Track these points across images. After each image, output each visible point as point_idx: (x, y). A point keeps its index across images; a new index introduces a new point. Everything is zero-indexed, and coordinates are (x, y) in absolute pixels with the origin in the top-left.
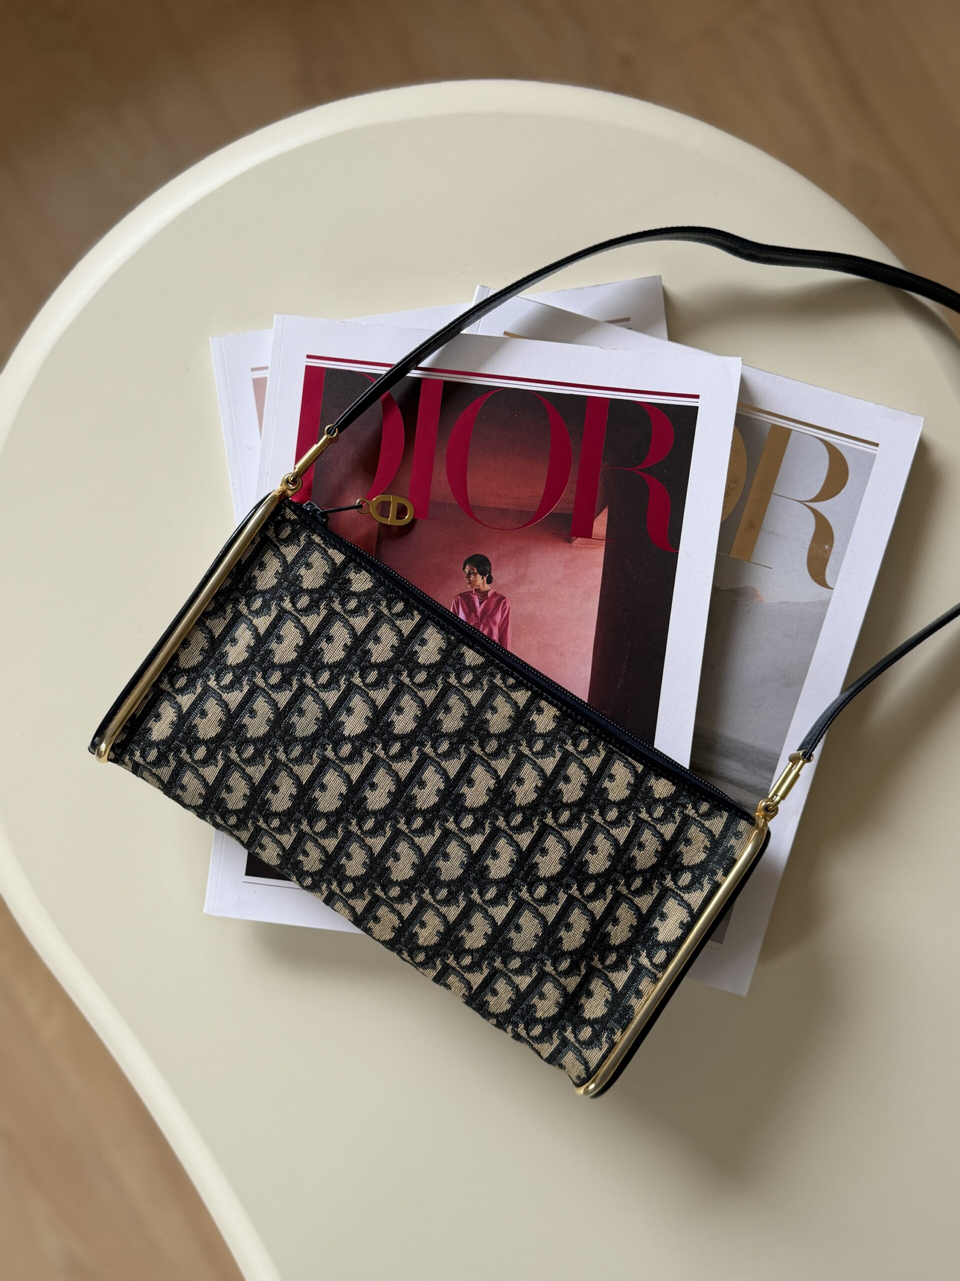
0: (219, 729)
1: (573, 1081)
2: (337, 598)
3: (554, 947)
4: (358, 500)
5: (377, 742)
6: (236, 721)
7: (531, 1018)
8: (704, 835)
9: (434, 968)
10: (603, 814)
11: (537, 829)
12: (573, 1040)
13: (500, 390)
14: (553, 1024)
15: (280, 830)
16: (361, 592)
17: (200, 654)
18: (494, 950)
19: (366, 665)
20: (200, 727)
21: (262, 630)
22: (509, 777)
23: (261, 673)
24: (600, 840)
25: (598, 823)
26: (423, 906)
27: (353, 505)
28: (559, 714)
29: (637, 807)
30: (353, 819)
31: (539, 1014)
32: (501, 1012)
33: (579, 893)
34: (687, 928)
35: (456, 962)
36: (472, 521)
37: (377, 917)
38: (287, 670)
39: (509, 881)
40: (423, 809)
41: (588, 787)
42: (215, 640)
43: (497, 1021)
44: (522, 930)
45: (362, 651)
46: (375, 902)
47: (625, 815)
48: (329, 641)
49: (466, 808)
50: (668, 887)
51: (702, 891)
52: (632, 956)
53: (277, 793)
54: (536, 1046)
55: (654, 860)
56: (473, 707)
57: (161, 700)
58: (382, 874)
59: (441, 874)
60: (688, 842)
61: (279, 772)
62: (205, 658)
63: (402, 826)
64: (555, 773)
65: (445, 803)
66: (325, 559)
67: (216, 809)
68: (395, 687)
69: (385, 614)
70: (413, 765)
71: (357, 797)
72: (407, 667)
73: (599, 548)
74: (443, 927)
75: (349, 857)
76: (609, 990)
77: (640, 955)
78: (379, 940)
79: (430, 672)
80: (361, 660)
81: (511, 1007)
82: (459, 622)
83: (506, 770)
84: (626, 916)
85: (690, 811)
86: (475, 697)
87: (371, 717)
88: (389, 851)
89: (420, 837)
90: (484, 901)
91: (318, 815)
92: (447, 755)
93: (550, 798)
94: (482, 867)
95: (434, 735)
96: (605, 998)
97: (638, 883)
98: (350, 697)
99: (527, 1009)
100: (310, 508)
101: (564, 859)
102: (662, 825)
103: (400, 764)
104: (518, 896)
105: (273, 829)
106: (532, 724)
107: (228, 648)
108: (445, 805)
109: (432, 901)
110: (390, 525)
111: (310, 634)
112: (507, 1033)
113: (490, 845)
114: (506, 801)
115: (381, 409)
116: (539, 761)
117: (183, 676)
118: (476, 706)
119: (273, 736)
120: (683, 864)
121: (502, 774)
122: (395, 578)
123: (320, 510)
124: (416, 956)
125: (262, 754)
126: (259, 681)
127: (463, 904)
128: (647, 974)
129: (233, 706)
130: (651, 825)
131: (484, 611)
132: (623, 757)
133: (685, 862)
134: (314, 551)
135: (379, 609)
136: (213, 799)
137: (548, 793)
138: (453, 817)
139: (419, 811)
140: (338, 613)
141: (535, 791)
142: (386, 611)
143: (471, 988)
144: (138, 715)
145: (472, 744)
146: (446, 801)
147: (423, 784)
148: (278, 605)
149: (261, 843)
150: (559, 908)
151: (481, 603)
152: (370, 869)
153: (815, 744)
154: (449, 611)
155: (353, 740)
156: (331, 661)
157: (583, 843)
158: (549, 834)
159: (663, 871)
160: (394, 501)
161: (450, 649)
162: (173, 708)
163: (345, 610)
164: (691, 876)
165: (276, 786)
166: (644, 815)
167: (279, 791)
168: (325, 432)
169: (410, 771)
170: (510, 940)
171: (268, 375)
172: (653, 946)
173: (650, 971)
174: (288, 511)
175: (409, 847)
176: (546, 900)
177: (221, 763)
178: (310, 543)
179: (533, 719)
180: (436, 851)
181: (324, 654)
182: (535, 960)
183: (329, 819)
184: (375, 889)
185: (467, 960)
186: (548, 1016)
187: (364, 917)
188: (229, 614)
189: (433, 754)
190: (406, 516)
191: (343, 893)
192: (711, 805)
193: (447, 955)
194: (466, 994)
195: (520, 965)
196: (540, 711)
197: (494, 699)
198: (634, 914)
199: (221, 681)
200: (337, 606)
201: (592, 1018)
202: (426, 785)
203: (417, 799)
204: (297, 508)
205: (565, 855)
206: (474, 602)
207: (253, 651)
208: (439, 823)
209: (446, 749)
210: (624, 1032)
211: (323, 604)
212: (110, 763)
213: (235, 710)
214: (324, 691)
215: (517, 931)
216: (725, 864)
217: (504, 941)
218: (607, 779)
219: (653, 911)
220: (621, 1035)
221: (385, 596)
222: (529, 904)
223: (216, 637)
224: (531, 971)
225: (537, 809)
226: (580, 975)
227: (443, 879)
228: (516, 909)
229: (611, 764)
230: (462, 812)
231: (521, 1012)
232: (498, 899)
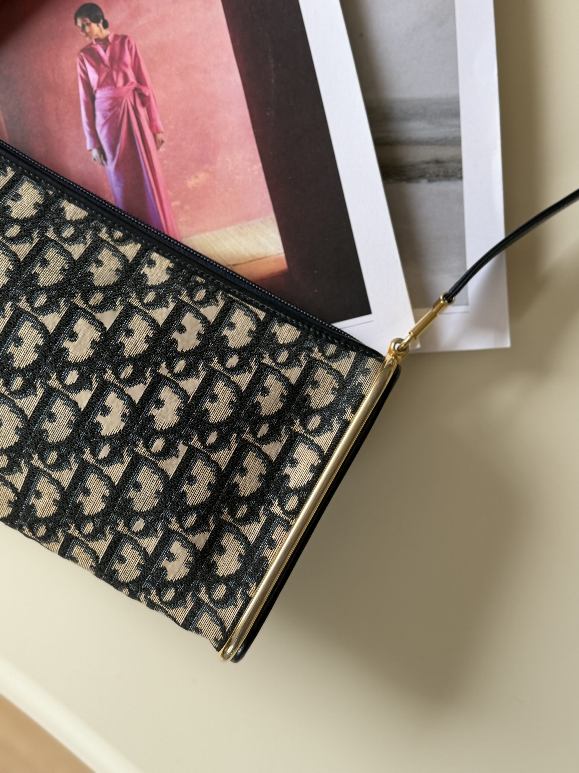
1: (211, 644)
3: (177, 503)
7: (162, 582)
8: (331, 376)
9: (57, 541)
10: (222, 362)
11: (150, 380)
12: (207, 600)
14: (185, 586)
18: (115, 513)
22: (117, 329)
24: (221, 389)
25: (217, 371)
26: (34, 474)
28: (172, 266)
29: (260, 354)
31: (170, 577)
32: (132, 580)
33: (200, 443)
34: (318, 470)
35: (78, 532)
39: (122, 437)
40: (21, 368)
41: (206, 337)
43: (130, 590)
44: (141, 487)
47: (246, 361)
49: (69, 362)
50: (297, 432)
51: (332, 431)
52: (263, 506)
54: (170, 611)
55: (280, 405)
56: (75, 260)
59: (48, 436)
60: (315, 384)
64: (168, 323)
65: (46, 360)
70: (6, 321)
74: (59, 495)
76: (241, 544)
77: (272, 504)
81: (141, 573)
83: (113, 322)
84: (254, 464)
85: (316, 354)
86: (77, 250)
89: (21, 399)
90: (97, 460)
92: (45, 309)
93: (163, 347)
94: (92, 424)
95: (30, 289)
96: (238, 553)
97: (264, 430)
99: (157, 574)
101: (181, 410)
102: (287, 369)
104: (134, 452)
106: (143, 277)
109: (42, 466)
112: (142, 602)
113: (99, 400)
114: (114, 354)
116: (150, 312)
118: (78, 259)
120: (312, 407)
121: (108, 325)
124: (37, 530)
127: (75, 466)
128: (279, 523)
130: (275, 370)
132: (244, 306)
133: (314, 405)
137: (161, 343)
139: (17, 371)
141: (146, 342)
143: (97, 558)
145: (74, 297)
146: (46, 358)
147: (19, 341)
150: (180, 460)
157: (201, 392)
158: (164, 385)
159: (290, 416)
161: (47, 204)
164: (320, 419)
166: (267, 361)
169: (4, 328)
170: (130, 500)
172: (284, 494)
173: (282, 519)
175: (10, 410)
176: (165, 453)
179: (144, 272)
180: (40, 412)
182: (159, 519)
185: (89, 528)
186: (180, 578)
189: (28, 309)
192: (338, 347)
193: (68, 525)
194: (95, 565)
195: (144, 526)
196: (151, 264)
197: (99, 253)
198: (263, 463)
201: (225, 575)
202: (23, 342)
203: (14, 358)
205: (183, 405)
208: (41, 382)
209: (43, 303)
210: (259, 585)
215: (136, 489)
216: (353, 402)
217: (123, 502)
218: (227, 328)
219: (283, 458)
220: (255, 589)
222: (147, 459)
224: (156, 531)
225: (149, 360)
226: (209, 531)
227: (50, 441)
228: (132, 466)
229: (231, 313)
230: (65, 367)
231: (152, 578)
232: (112, 457)
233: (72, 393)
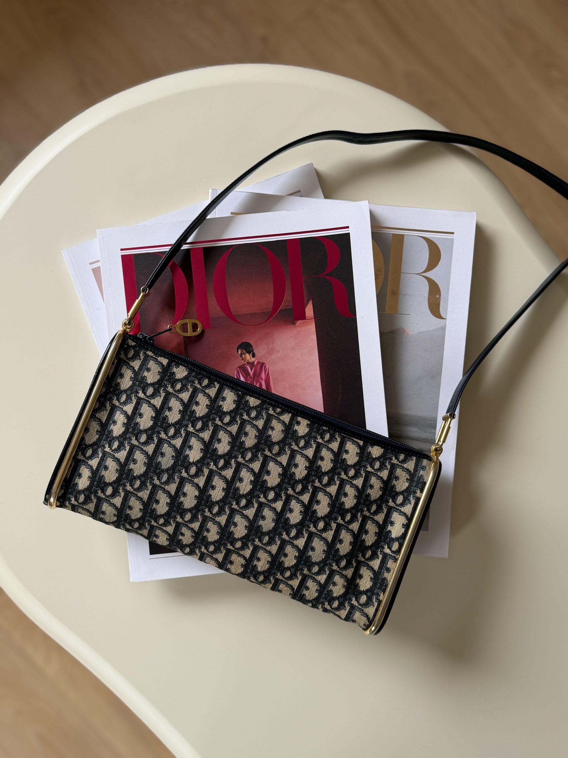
0: (117, 475)
1: (362, 628)
2: (169, 385)
3: (335, 555)
4: (169, 326)
5: (210, 462)
6: (126, 468)
7: (331, 598)
8: (405, 472)
9: (270, 582)
10: (346, 474)
11: (311, 490)
12: (357, 605)
13: (235, 246)
14: (344, 598)
15: (164, 525)
16: (182, 378)
17: (97, 434)
18: (302, 564)
19: (194, 419)
20: (106, 476)
21: (130, 413)
22: (289, 465)
23: (135, 437)
24: (348, 489)
25: (345, 479)
26: (256, 549)
27: (166, 329)
28: (309, 423)
29: (365, 465)
30: (206, 509)
31: (335, 595)
32: (313, 598)
33: (342, 521)
34: (407, 527)
35: (282, 576)
36: (236, 324)
37: (231, 561)
38: (149, 432)
39: (302, 524)
40: (244, 494)
41: (335, 461)
42: (103, 424)
43: (312, 604)
44: (315, 549)
45: (190, 412)
46: (228, 553)
47: (358, 471)
48: (170, 410)
49: (269, 487)
50: (391, 506)
51: (411, 504)
52: (379, 550)
53: (159, 504)
54: (337, 613)
55: (381, 493)
56: (260, 429)
57: (79, 466)
58: (229, 536)
59: (263, 528)
60: (397, 478)
61: (157, 491)
62: (100, 436)
63: (235, 506)
64: (315, 457)
65: (256, 488)
66: (157, 364)
67: (125, 520)
68: (213, 428)
69: (198, 388)
70: (233, 470)
71: (205, 496)
72: (217, 415)
73: (311, 324)
74: (270, 558)
75: (208, 531)
76: (371, 572)
77: (384, 548)
78: (235, 574)
79: (231, 415)
80: (191, 417)
81: (319, 594)
82: (242, 383)
83: (287, 461)
84: (371, 528)
85: (395, 461)
86: (260, 423)
87: (203, 448)
88: (230, 522)
89: (246, 510)
90: (290, 538)
91: (185, 511)
92: (252, 460)
93: (315, 471)
94: (285, 519)
95: (242, 450)
96: (370, 577)
97: (374, 508)
98: (189, 439)
99: (328, 593)
100: (141, 336)
101: (330, 504)
102: (381, 472)
103: (226, 471)
104: (309, 531)
105: (161, 525)
106: (296, 432)
107: (112, 427)
108: (256, 489)
109: (260, 545)
110: (189, 336)
111: (158, 409)
112: (319, 609)
113: (287, 506)
114: (290, 479)
115: (170, 271)
116: (304, 452)
117: (89, 449)
118: (262, 429)
119: (149, 472)
120: (397, 491)
121: (285, 464)
122: (200, 366)
123: (148, 336)
124: (258, 578)
125: (145, 483)
126: (134, 442)
127: (279, 543)
128: (390, 558)
129: (122, 460)
130: (374, 474)
131: (254, 374)
132: (351, 439)
133: (398, 490)
134: (150, 361)
135: (194, 386)
136: (122, 515)
137: (313, 469)
138: (262, 494)
139: (242, 496)
140: (171, 393)
141: (305, 469)
142: (199, 386)
143: (294, 589)
144: (68, 478)
145: (264, 451)
146: (256, 486)
147: (241, 480)
148: (136, 396)
149: (156, 535)
150: (333, 532)
151: (251, 370)
152: (221, 534)
153: (455, 408)
154: (234, 378)
155: (196, 464)
156: (173, 421)
157: (339, 492)
158: (319, 492)
159: (387, 498)
160: (189, 322)
161: (240, 400)
162: (88, 468)
163: (175, 391)
164: (403, 497)
165: (157, 500)
166: (369, 469)
167: (159, 502)
168: (141, 291)
169: (233, 474)
170: (310, 556)
171: (100, 265)
172: (390, 542)
173: (391, 556)
174: (130, 341)
175: (241, 517)
176: (325, 529)
177: (122, 494)
178: (147, 357)
179: (295, 429)
180: (257, 516)
181: (168, 418)
182: (326, 565)
183: (192, 512)
184: (227, 546)
185: (288, 574)
186: (340, 594)
187: (224, 563)
188: (108, 407)
189: (243, 462)
190: (198, 329)
191: (209, 552)
192: (405, 455)
193: (276, 573)
194: (292, 593)
195: (318, 569)
196: (298, 423)
197: (271, 423)
198: (376, 526)
199: (112, 447)
200: (170, 389)
201: (365, 590)
202: (243, 480)
203: (240, 489)
204: (134, 338)
205: (330, 501)
206: (248, 370)
207: (127, 425)
208: (255, 500)
209: (250, 457)
210: (385, 593)
211: (162, 390)
212: (58, 508)
213: (124, 462)
214: (173, 439)
215: (312, 551)
216: (420, 486)
217: (306, 558)
218: (344, 453)
219: (386, 522)
220: (383, 595)
221: (196, 378)
222: (316, 534)
223: (104, 422)
224: (325, 571)
225: (309, 479)
226: (353, 568)
227: (264, 531)
228: (309, 539)
229: (345, 444)
230: (267, 490)
231: (325, 596)
232: (298, 535)
233: (272, 504)
